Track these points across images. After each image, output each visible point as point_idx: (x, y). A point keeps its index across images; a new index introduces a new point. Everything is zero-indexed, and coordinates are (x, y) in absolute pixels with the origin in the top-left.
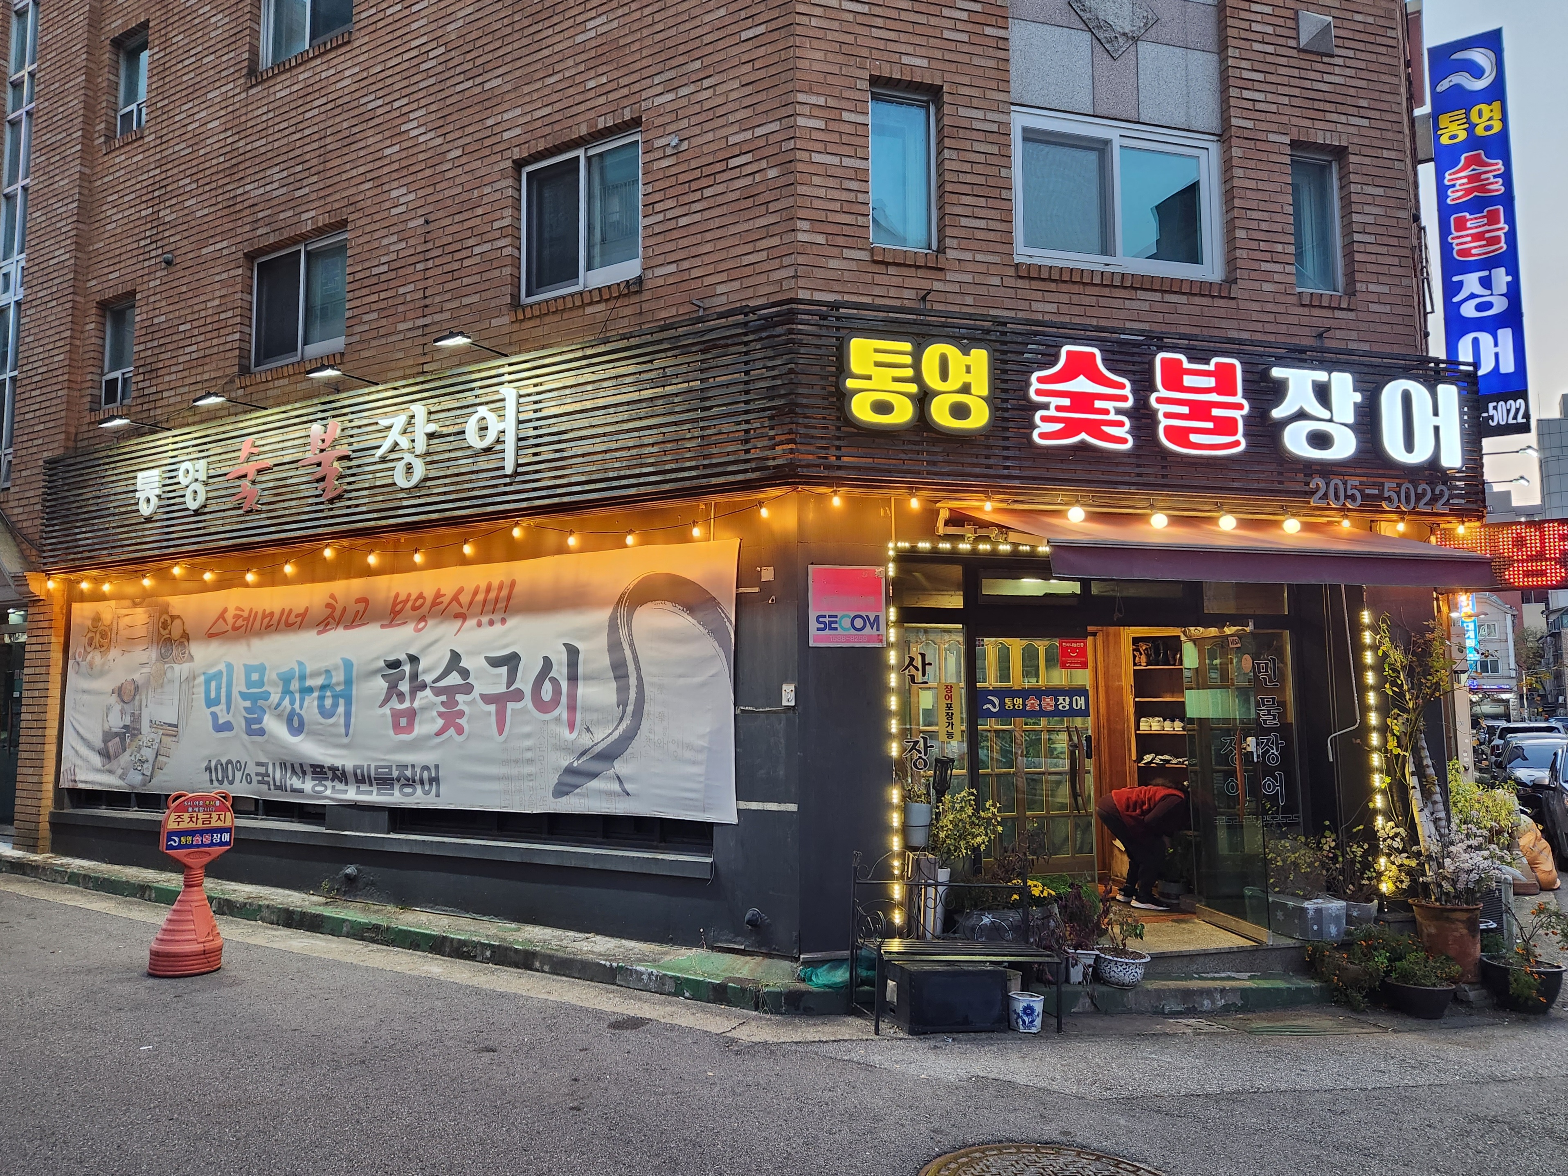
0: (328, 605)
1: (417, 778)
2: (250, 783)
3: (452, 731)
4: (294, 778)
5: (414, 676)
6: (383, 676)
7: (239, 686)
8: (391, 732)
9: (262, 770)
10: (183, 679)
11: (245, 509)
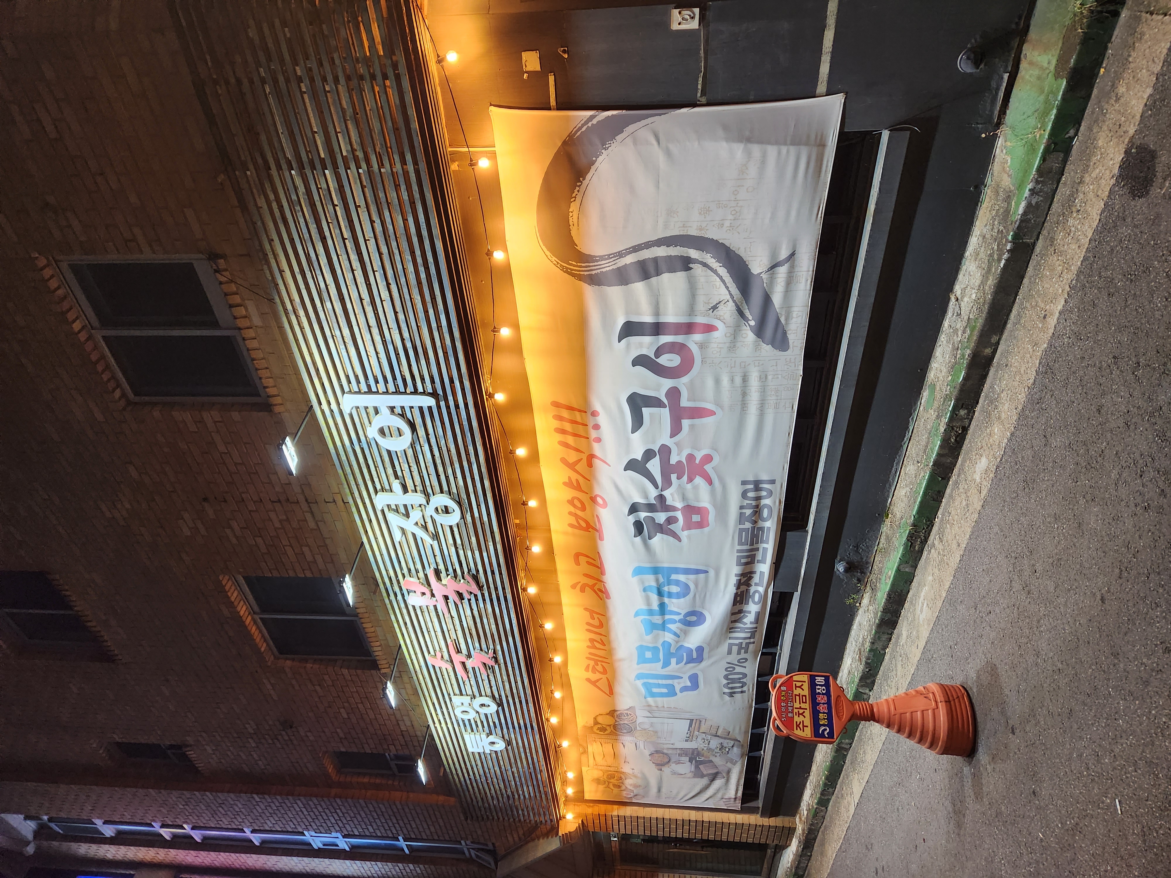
0: (582, 590)
1: (754, 503)
2: (746, 660)
3: (708, 468)
4: (745, 620)
5: (651, 508)
6: (650, 538)
7: (657, 668)
8: (706, 530)
9: (735, 649)
10: (649, 715)
11: (493, 664)
